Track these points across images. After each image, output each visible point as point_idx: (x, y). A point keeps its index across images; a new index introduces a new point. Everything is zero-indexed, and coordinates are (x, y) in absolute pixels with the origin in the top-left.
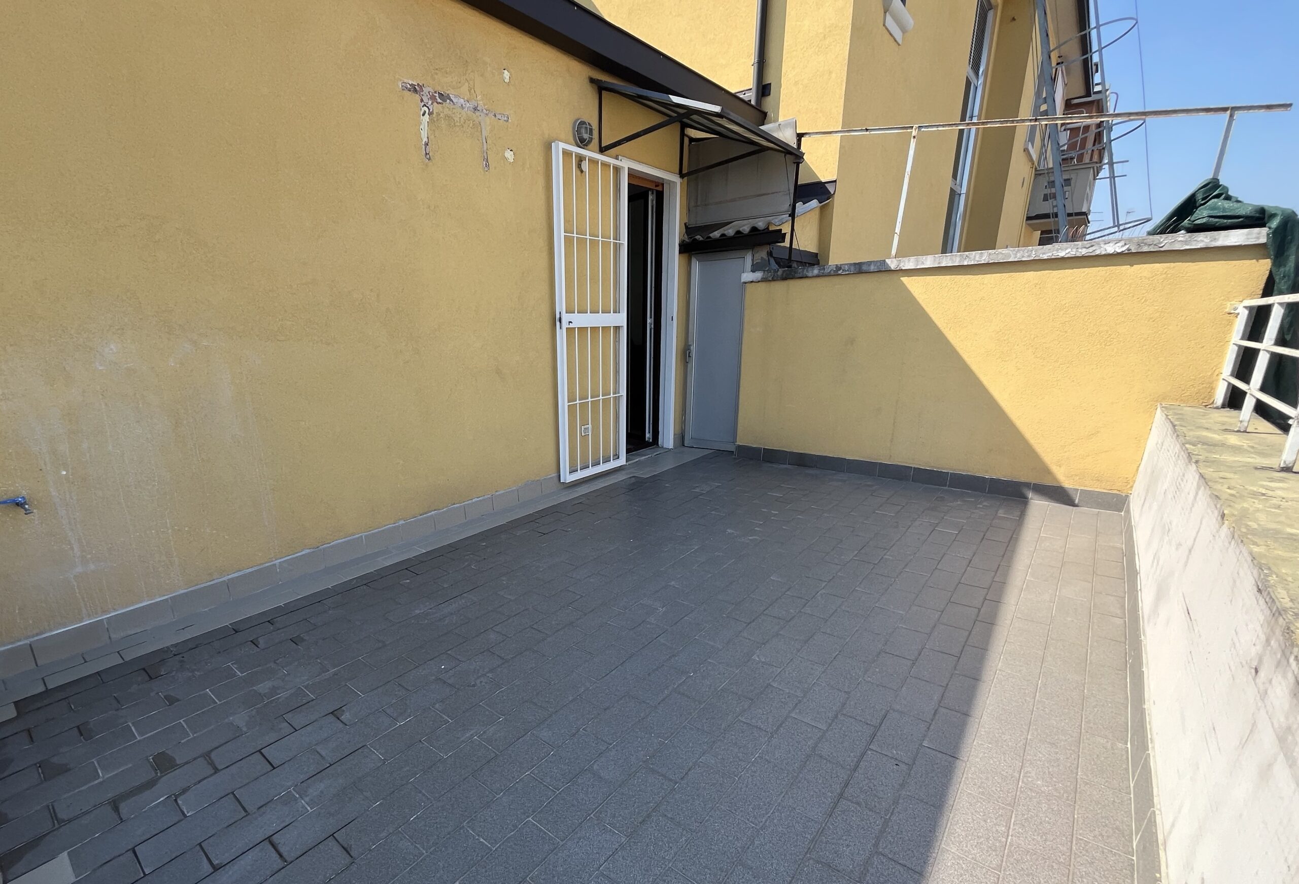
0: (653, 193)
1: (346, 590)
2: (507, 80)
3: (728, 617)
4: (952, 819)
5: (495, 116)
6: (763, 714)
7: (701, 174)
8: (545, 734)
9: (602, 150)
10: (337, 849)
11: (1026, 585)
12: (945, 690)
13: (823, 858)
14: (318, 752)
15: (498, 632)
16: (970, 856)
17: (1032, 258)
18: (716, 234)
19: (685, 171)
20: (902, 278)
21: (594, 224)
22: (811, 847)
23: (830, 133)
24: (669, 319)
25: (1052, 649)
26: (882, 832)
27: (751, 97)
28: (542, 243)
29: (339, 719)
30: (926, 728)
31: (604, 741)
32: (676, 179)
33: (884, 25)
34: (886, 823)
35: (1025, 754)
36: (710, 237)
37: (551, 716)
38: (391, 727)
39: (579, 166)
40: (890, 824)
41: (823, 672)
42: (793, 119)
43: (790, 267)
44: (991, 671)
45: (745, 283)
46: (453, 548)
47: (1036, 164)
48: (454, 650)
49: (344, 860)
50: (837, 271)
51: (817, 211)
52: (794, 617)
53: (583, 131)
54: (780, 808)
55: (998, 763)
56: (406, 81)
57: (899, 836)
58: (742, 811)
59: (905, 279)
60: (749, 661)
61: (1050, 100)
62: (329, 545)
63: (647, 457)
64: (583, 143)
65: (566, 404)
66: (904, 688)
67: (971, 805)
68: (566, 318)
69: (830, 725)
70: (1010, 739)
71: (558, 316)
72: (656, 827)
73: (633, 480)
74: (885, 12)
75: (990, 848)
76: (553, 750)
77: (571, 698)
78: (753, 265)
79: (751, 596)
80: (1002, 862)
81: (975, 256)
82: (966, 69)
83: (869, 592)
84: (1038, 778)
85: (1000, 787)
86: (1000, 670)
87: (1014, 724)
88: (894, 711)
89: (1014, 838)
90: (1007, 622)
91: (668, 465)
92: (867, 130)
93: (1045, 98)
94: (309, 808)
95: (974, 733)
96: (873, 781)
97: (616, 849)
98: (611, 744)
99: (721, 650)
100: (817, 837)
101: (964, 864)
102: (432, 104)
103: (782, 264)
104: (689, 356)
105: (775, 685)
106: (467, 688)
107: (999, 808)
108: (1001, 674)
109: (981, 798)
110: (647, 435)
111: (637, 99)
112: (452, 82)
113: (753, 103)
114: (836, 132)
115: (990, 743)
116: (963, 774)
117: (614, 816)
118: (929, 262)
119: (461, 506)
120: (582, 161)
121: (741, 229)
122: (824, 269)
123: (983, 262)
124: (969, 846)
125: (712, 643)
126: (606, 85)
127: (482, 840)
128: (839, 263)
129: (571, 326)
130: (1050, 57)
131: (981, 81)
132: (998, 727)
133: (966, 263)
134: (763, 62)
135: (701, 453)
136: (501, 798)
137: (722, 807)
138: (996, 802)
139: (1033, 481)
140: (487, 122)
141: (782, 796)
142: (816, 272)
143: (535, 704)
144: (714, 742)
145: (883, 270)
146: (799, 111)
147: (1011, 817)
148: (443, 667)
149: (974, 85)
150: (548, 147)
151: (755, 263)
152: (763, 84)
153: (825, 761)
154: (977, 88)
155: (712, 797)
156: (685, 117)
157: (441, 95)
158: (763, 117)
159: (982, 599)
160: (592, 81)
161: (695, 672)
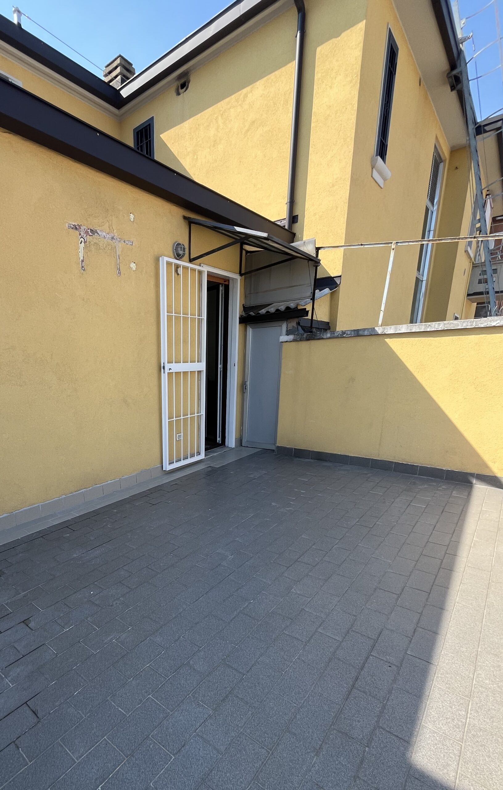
0: (222, 286)
1: (30, 540)
2: (132, 220)
3: (274, 562)
4: (429, 705)
5: (125, 242)
6: (300, 629)
7: (253, 273)
8: (158, 639)
9: (191, 260)
10: (29, 712)
11: (474, 544)
12: (421, 616)
13: (342, 729)
14: (15, 648)
15: (126, 570)
16: (442, 731)
17: (474, 327)
18: (263, 311)
19: (243, 272)
20: (385, 340)
21: (185, 307)
22: (335, 721)
23: (338, 247)
24: (233, 365)
25: (493, 589)
26: (381, 712)
27: (285, 223)
28: (153, 320)
29: (27, 626)
30: (408, 641)
31: (196, 645)
32: (237, 277)
33: (372, 176)
34: (384, 707)
35: (477, 662)
36: (259, 313)
37: (161, 627)
38: (60, 632)
39: (176, 271)
40: (386, 707)
41: (339, 602)
42: (313, 238)
43: (311, 332)
44: (451, 603)
45: (282, 342)
46: (96, 513)
47: (473, 259)
48: (99, 581)
49: (32, 719)
50: (343, 335)
51: (329, 296)
52: (318, 563)
53: (179, 249)
54: (312, 694)
55: (458, 667)
56: (70, 223)
57: (393, 716)
58: (288, 695)
59: (388, 340)
60: (289, 593)
61: (482, 221)
62: (18, 511)
63: (218, 453)
64: (179, 257)
65: (167, 421)
66: (393, 614)
67: (441, 696)
68: (167, 366)
69: (344, 638)
70: (466, 651)
71: (162, 365)
72: (232, 704)
73: (210, 469)
74: (372, 169)
75: (455, 726)
76: (163, 650)
77: (174, 616)
78: (287, 331)
79: (289, 548)
80: (463, 735)
81: (435, 326)
82: (425, 201)
83: (367, 547)
84: (486, 678)
85: (460, 684)
86: (458, 603)
87: (468, 641)
88: (387, 629)
89: (471, 719)
90: (461, 569)
91: (231, 459)
92: (362, 245)
93: (479, 219)
94: (11, 685)
95: (442, 646)
96: (374, 677)
97: (207, 718)
98: (201, 647)
99: (270, 585)
100: (338, 715)
101: (438, 736)
102: (86, 236)
103: (306, 330)
104: (245, 389)
105: (307, 610)
106: (107, 607)
107: (460, 699)
108: (459, 606)
109: (448, 691)
110: (218, 439)
111: (214, 229)
112: (98, 222)
113: (286, 227)
114: (341, 246)
115: (452, 653)
116: (435, 674)
117: (204, 696)
118: (404, 329)
119: (101, 486)
120: (178, 268)
121: (279, 308)
122: (334, 333)
123: (440, 329)
124: (440, 724)
125: (265, 580)
126: (193, 221)
127: (120, 709)
128: (344, 329)
129: (171, 371)
130: (482, 193)
131: (435, 208)
132: (458, 642)
133: (428, 330)
134: (293, 202)
135: (254, 451)
136: (131, 681)
137: (275, 692)
138: (458, 694)
139: (476, 473)
140: (120, 246)
141: (314, 686)
142: (329, 335)
143: (151, 619)
144: (268, 648)
145: (373, 334)
146: (317, 232)
147: (469, 705)
148: (92, 593)
149: (431, 210)
150: (157, 260)
151: (288, 329)
152: (293, 215)
153: (342, 662)
154: (433, 212)
155: (268, 685)
156: (245, 239)
157: (92, 230)
158: (292, 236)
159: (443, 553)
160: (185, 218)
161: (254, 599)
